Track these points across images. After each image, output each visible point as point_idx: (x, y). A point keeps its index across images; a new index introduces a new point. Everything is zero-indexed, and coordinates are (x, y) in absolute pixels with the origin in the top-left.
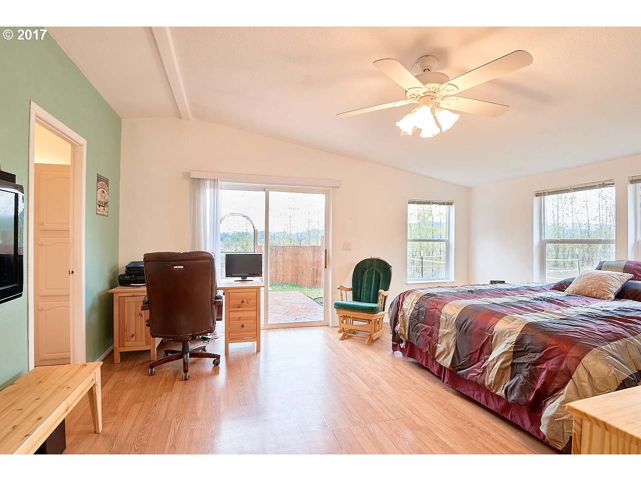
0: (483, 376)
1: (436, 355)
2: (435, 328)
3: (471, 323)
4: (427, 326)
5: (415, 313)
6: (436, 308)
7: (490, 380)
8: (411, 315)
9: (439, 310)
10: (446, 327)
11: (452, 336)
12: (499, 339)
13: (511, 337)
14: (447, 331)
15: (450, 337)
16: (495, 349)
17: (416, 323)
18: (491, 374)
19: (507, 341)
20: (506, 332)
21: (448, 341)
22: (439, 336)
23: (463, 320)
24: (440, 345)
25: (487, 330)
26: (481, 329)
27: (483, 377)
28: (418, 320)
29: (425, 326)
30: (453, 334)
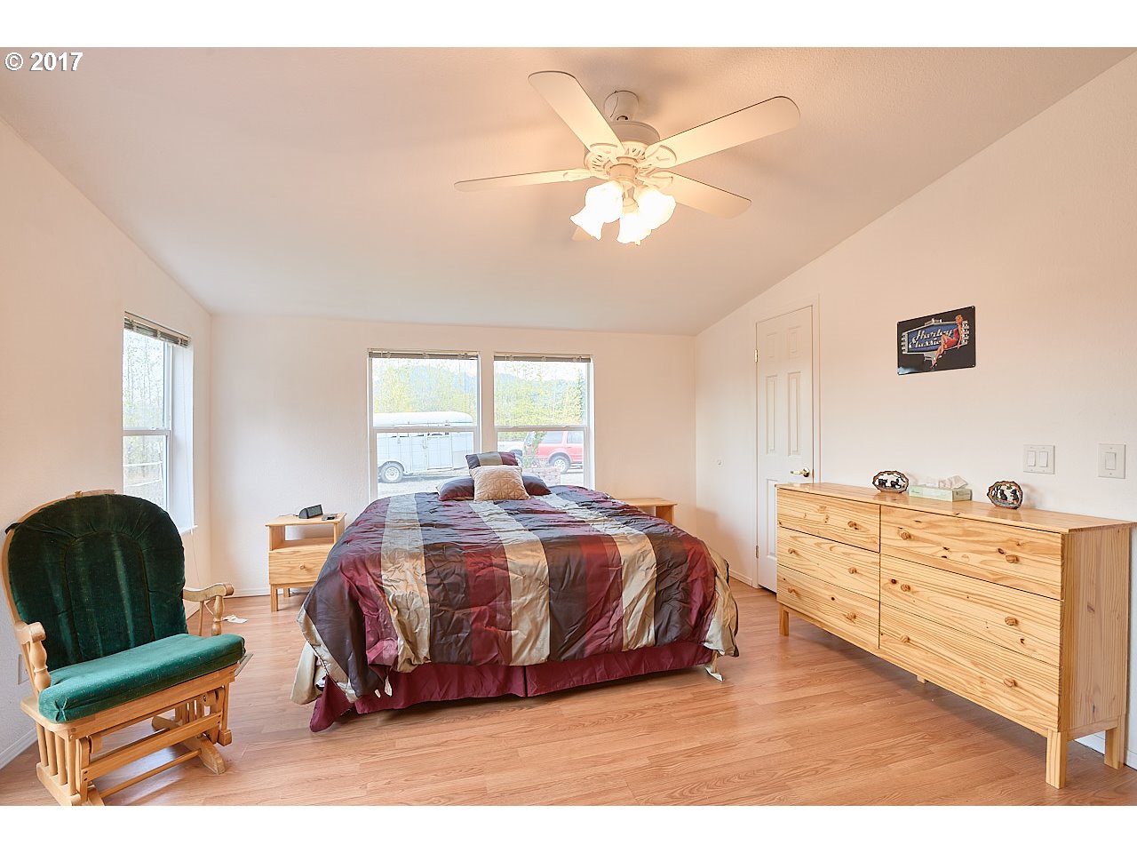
0: (618, 634)
1: (514, 652)
2: (500, 604)
3: (579, 565)
4: (477, 609)
5: (439, 594)
6: (491, 565)
7: (630, 634)
8: (431, 601)
9: (498, 566)
10: (525, 591)
11: (542, 601)
12: (630, 570)
13: (647, 560)
14: (529, 597)
15: (537, 606)
16: (627, 585)
17: (449, 615)
18: (629, 625)
19: (644, 567)
20: (638, 555)
21: (532, 616)
22: (513, 613)
23: (563, 564)
24: (517, 631)
25: (610, 563)
26: (601, 566)
27: (618, 636)
28: (450, 606)
29: (472, 610)
30: (543, 597)
